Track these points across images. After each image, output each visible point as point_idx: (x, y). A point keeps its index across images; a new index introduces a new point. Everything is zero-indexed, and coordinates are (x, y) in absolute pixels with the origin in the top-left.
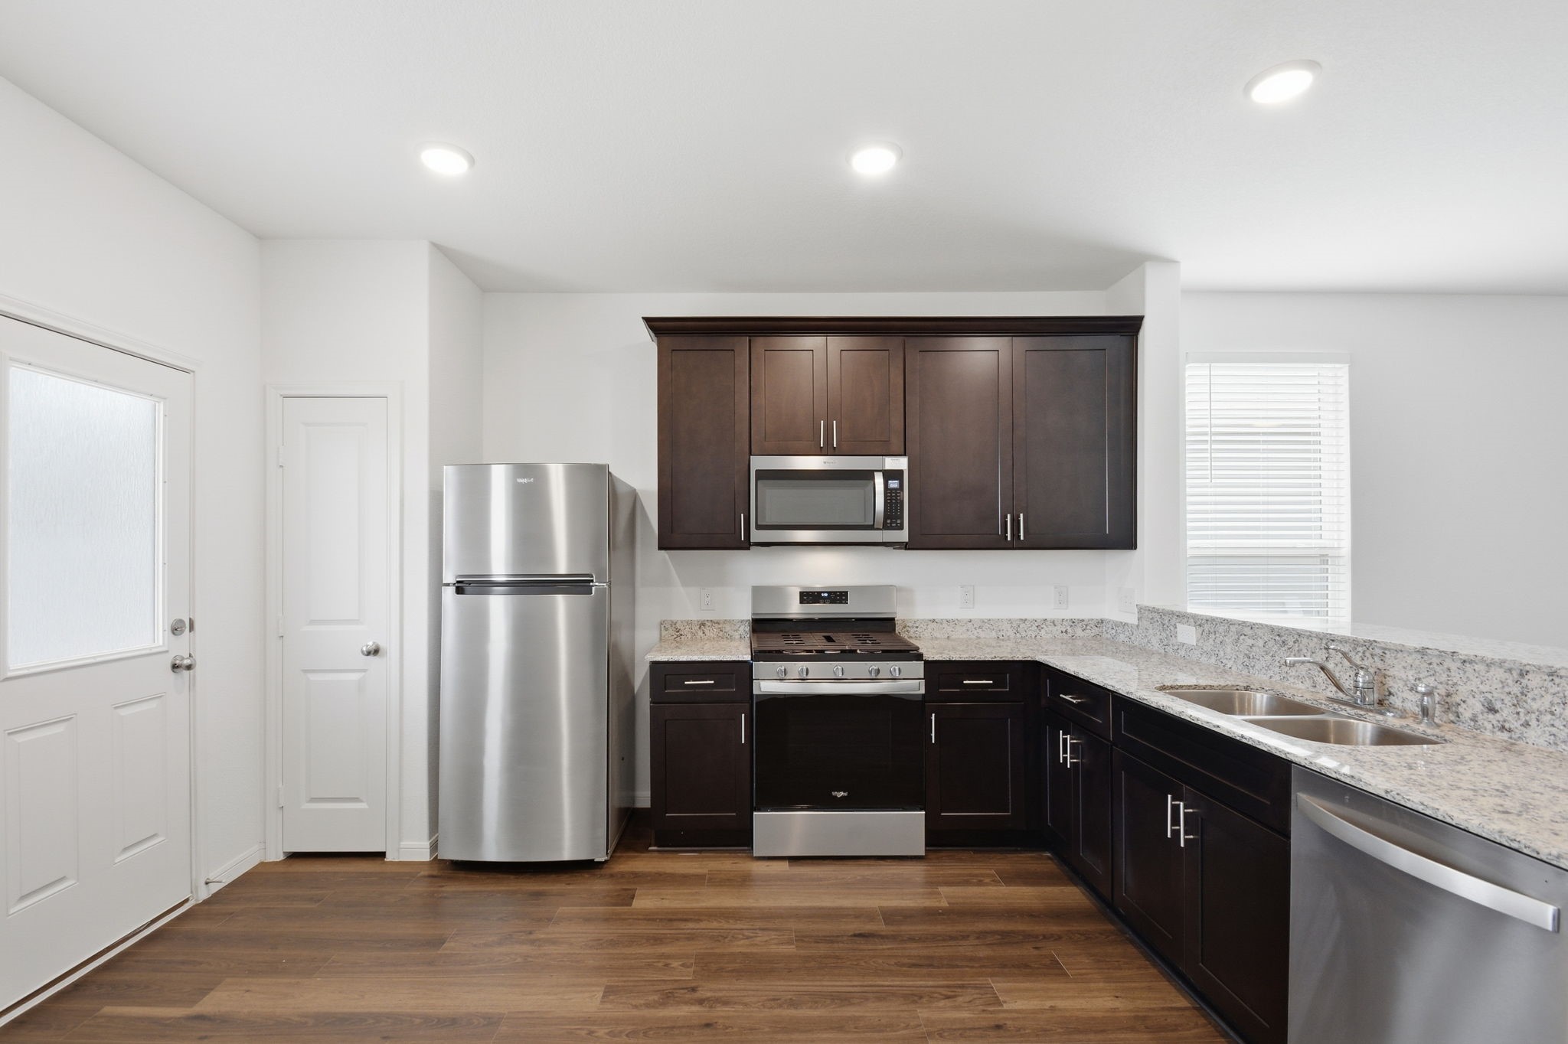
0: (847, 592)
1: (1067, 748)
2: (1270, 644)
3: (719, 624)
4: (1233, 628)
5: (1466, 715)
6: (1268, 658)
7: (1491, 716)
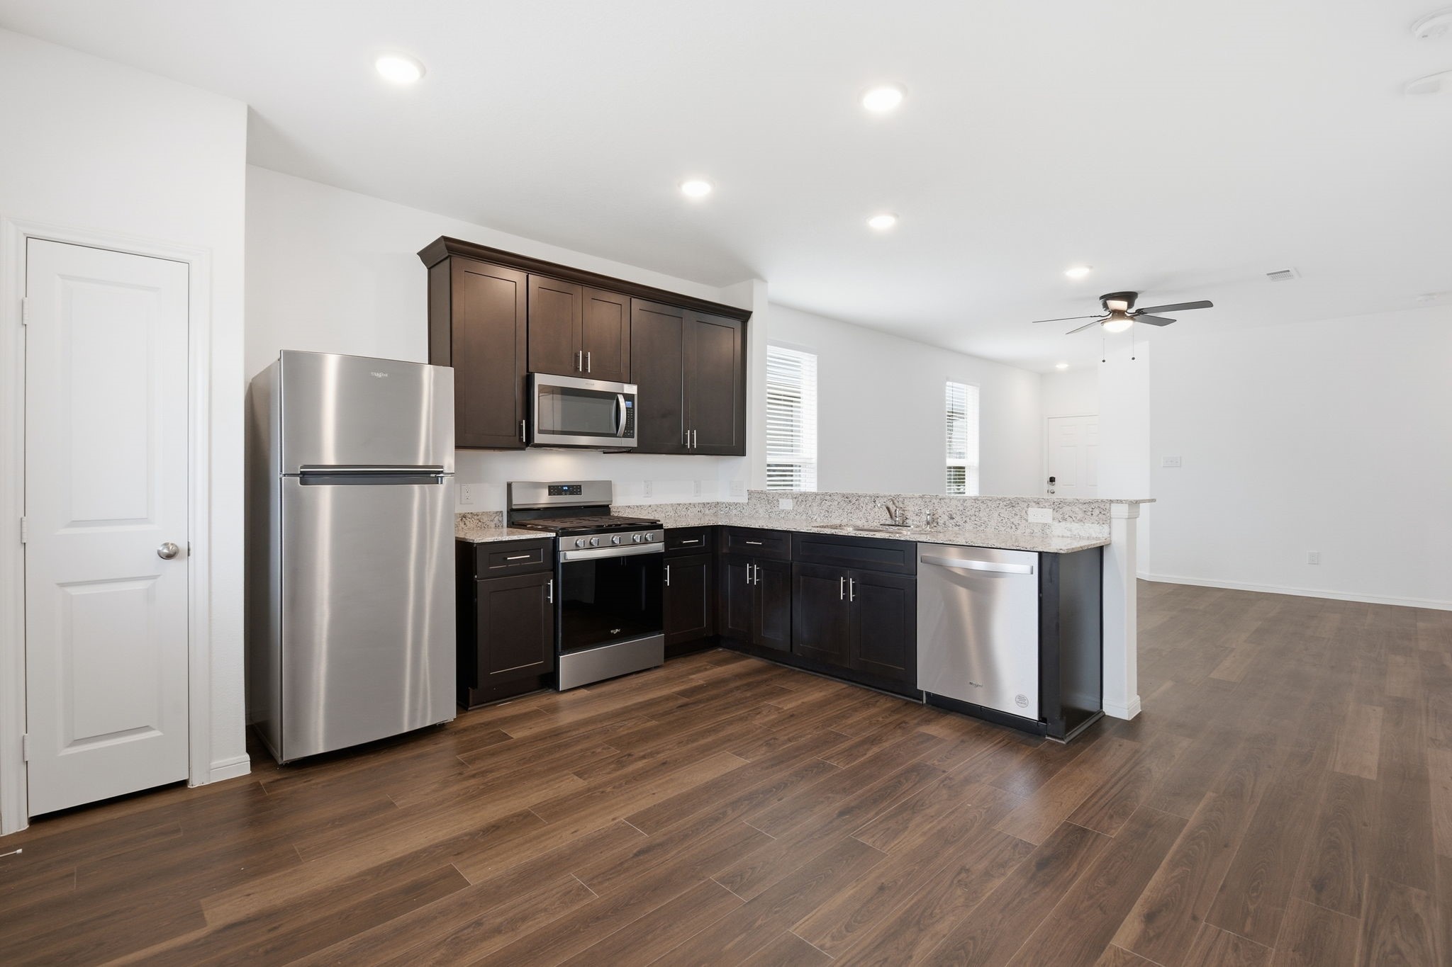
0: (580, 486)
1: (752, 575)
2: (842, 503)
3: (478, 516)
4: (818, 497)
5: (941, 522)
6: (841, 510)
7: (951, 521)
